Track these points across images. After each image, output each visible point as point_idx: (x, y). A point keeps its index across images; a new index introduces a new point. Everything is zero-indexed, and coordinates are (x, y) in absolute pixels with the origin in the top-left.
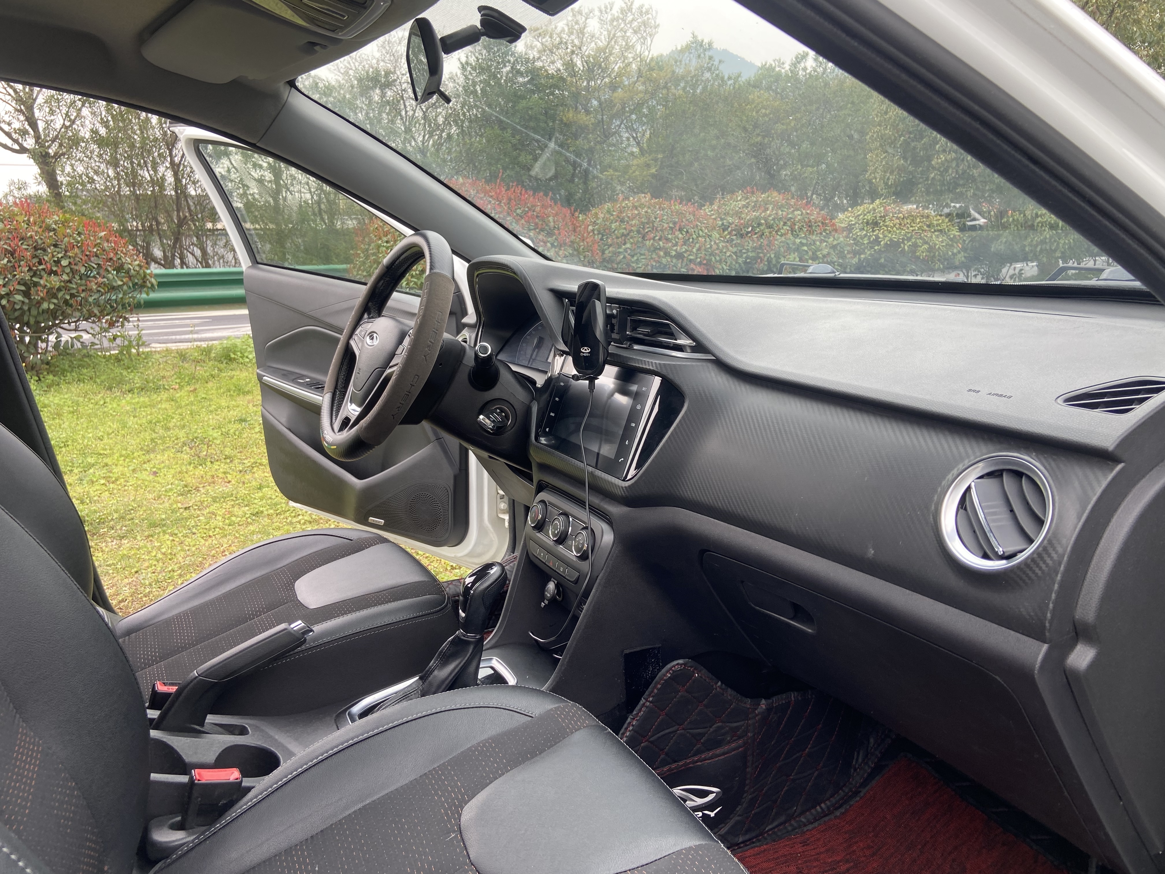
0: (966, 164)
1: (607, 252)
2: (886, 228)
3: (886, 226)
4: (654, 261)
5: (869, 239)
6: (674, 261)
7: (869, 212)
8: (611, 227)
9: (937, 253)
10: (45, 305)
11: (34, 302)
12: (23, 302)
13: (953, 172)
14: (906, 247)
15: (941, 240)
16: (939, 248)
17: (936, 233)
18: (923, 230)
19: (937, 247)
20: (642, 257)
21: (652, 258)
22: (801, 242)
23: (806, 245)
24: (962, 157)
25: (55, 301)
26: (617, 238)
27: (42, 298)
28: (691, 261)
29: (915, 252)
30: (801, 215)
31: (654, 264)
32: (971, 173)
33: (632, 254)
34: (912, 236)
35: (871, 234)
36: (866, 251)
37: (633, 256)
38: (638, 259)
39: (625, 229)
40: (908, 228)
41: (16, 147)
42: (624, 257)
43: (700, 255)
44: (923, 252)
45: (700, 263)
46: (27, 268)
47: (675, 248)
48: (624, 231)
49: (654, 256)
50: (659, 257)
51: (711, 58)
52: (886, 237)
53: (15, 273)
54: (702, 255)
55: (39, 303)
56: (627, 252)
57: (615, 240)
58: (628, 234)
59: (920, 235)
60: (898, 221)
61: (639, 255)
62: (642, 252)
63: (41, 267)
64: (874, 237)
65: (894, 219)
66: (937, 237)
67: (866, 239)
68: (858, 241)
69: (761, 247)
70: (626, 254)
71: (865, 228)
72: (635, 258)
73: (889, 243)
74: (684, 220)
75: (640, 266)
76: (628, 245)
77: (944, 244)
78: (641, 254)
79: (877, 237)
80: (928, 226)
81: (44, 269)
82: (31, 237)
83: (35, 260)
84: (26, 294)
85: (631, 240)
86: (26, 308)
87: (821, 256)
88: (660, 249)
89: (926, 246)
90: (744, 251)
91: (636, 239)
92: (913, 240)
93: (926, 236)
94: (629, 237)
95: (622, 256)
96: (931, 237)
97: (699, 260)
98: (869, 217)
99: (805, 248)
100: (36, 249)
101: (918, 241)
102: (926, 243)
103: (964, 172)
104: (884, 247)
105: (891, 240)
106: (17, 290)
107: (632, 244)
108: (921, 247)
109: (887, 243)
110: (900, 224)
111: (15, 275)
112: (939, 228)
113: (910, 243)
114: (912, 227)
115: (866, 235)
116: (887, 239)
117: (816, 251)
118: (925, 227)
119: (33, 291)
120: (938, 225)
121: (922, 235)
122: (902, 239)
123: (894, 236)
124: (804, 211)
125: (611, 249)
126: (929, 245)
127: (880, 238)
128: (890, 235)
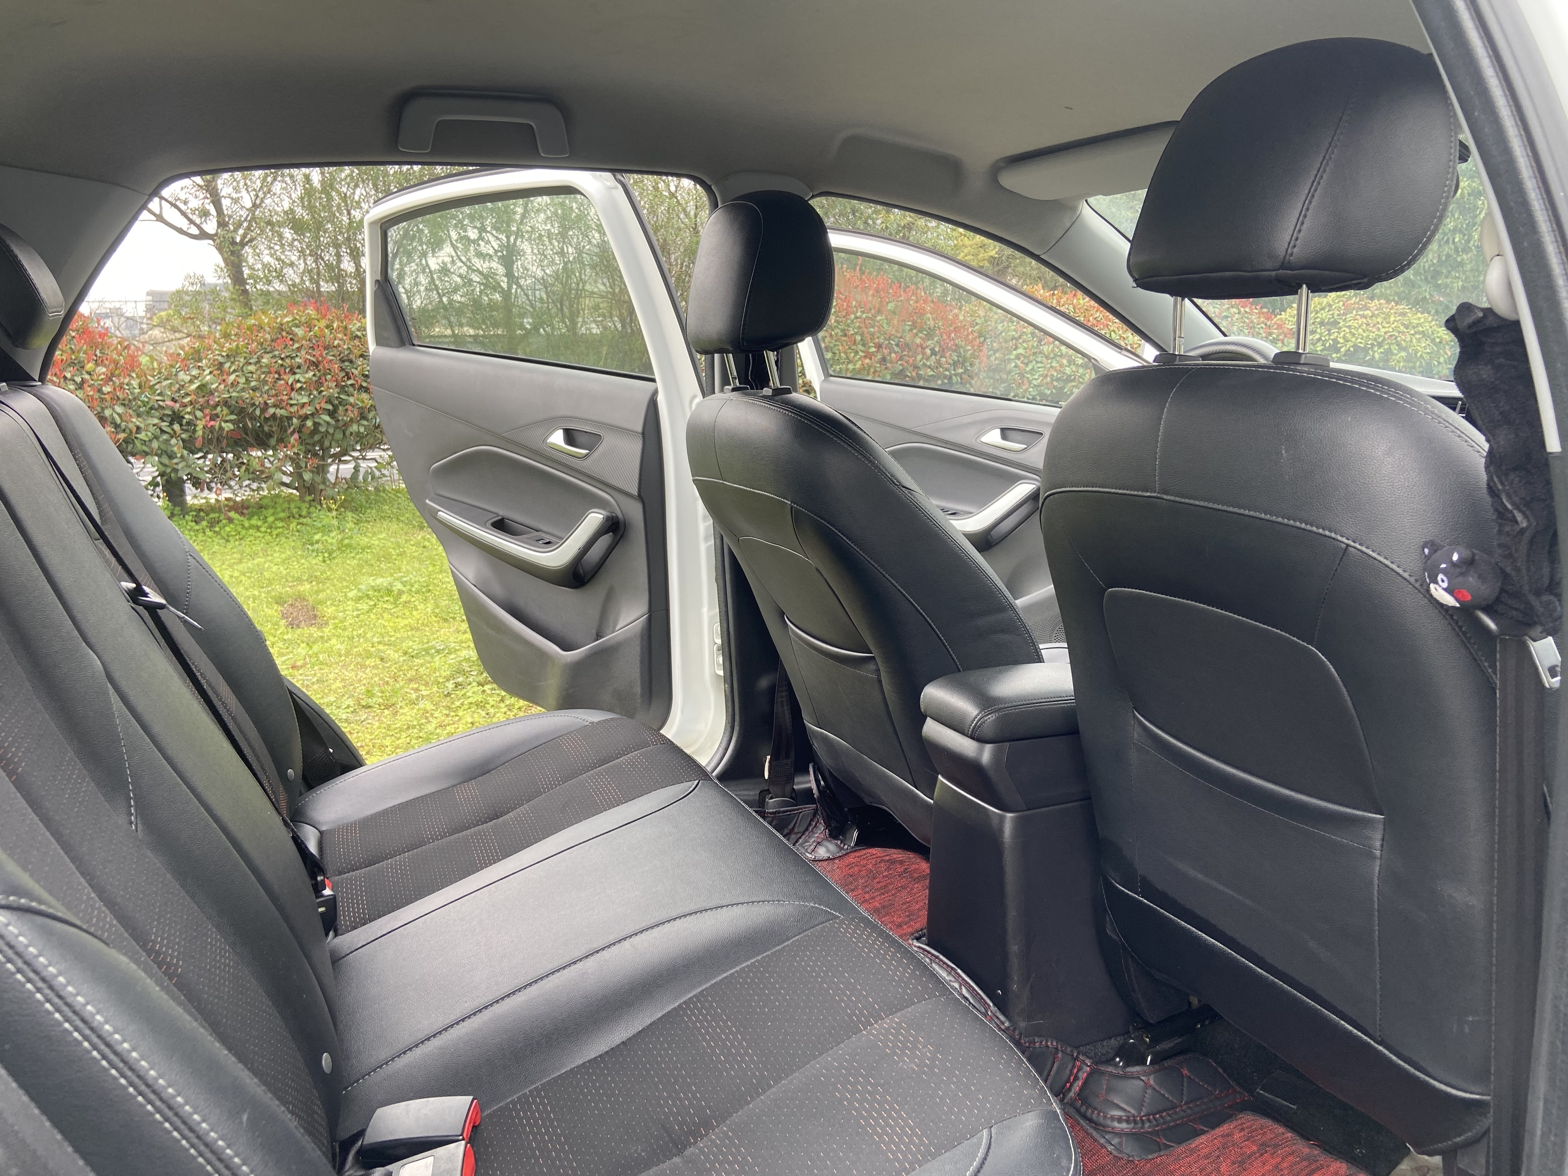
0: (1453, 247)
2: (1348, 330)
3: (1349, 327)
4: (1056, 370)
6: (1081, 371)
7: (1323, 309)
8: (996, 328)
9: (1418, 363)
10: (354, 428)
11: (341, 424)
12: (328, 423)
13: (1433, 257)
14: (1377, 356)
15: (1423, 345)
16: (1421, 355)
17: (1417, 336)
18: (1399, 332)
19: (1419, 355)
20: (1040, 365)
21: (1052, 367)
24: (1446, 238)
25: (365, 423)
26: (1006, 341)
27: (351, 419)
29: (1388, 360)
30: (1239, 313)
31: (1055, 374)
32: (1459, 259)
33: (1026, 361)
34: (1384, 340)
35: (1327, 338)
37: (1027, 364)
38: (1033, 369)
39: (1015, 330)
40: (1379, 330)
41: (194, 231)
44: (1399, 362)
46: (335, 384)
48: (1014, 333)
50: (1061, 366)
52: (1348, 341)
53: (322, 389)
55: (346, 425)
56: (1019, 359)
57: (1004, 344)
58: (1020, 337)
59: (1396, 338)
60: (1364, 320)
61: (1034, 362)
62: (1039, 359)
63: (349, 382)
64: (1331, 342)
65: (1358, 317)
66: (1419, 341)
67: (1319, 344)
70: (1019, 362)
71: (1319, 330)
72: (1030, 367)
73: (1352, 349)
74: (1091, 319)
75: (1036, 377)
76: (1021, 351)
77: (1428, 351)
78: (1037, 362)
79: (1335, 341)
80: (1407, 327)
81: (352, 385)
82: (339, 345)
83: (343, 374)
84: (332, 414)
85: (1025, 345)
86: (331, 431)
89: (1404, 354)
91: (1030, 344)
92: (1386, 347)
93: (1405, 341)
94: (1020, 341)
95: (1013, 365)
96: (1411, 341)
98: (1324, 315)
100: (342, 361)
101: (1392, 347)
102: (1405, 349)
103: (1448, 256)
104: (1345, 355)
105: (1355, 346)
106: (324, 409)
107: (1025, 348)
108: (1397, 355)
109: (1349, 350)
110: (1368, 325)
111: (322, 391)
112: (1421, 329)
113: (1381, 350)
114: (1384, 327)
115: (1319, 340)
116: (1349, 344)
118: (1402, 328)
119: (341, 409)
120: (1418, 325)
121: (1399, 339)
122: (1371, 344)
123: (1359, 340)
124: (1242, 309)
125: (997, 355)
126: (1408, 352)
127: (1339, 343)
128: (1354, 339)
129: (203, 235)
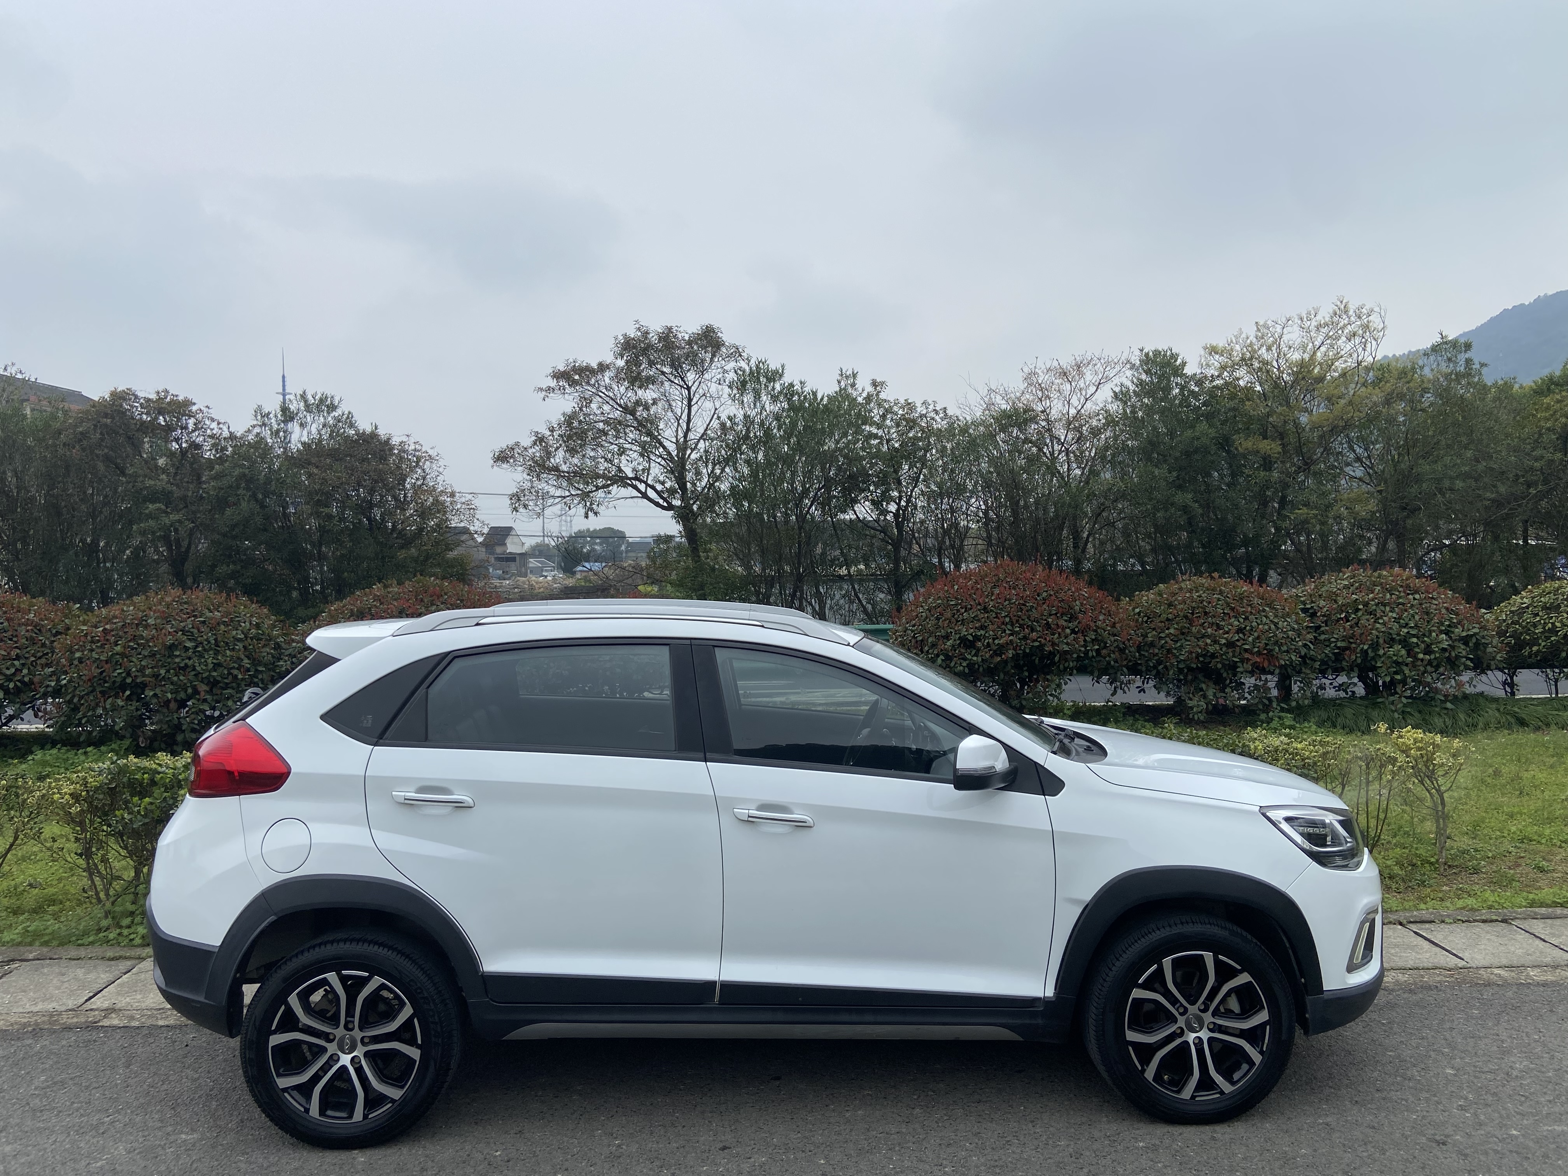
1: (1149, 635)
4: (1201, 648)
5: (1544, 628)
6: (1226, 649)
20: (1187, 644)
21: (1198, 645)
22: (1408, 632)
23: (1414, 636)
26: (1160, 623)
28: (1246, 650)
31: (1201, 651)
33: (1176, 639)
36: (1540, 641)
37: (1176, 642)
38: (1181, 646)
42: (1166, 642)
43: (1258, 644)
45: (1259, 653)
47: (1226, 636)
48: (1170, 615)
49: (1200, 643)
50: (1206, 644)
51: (1468, 361)
54: (1261, 645)
56: (1170, 637)
57: (1157, 625)
58: (1172, 620)
61: (1183, 641)
62: (1188, 638)
68: (1529, 630)
69: (1353, 636)
70: (1169, 640)
72: (1179, 644)
75: (1183, 652)
76: (1172, 631)
78: (1186, 641)
85: (1176, 626)
87: (1436, 649)
88: (1209, 637)
90: (1333, 640)
91: (1182, 625)
94: (1174, 622)
97: (1256, 649)
99: (1415, 640)
107: (1176, 629)
117: (1431, 644)
125: (1151, 633)
129: (670, 507)
